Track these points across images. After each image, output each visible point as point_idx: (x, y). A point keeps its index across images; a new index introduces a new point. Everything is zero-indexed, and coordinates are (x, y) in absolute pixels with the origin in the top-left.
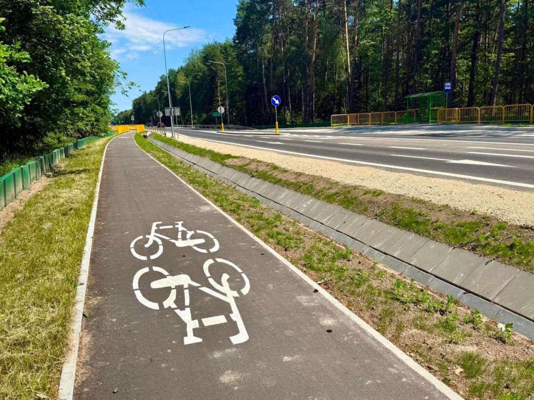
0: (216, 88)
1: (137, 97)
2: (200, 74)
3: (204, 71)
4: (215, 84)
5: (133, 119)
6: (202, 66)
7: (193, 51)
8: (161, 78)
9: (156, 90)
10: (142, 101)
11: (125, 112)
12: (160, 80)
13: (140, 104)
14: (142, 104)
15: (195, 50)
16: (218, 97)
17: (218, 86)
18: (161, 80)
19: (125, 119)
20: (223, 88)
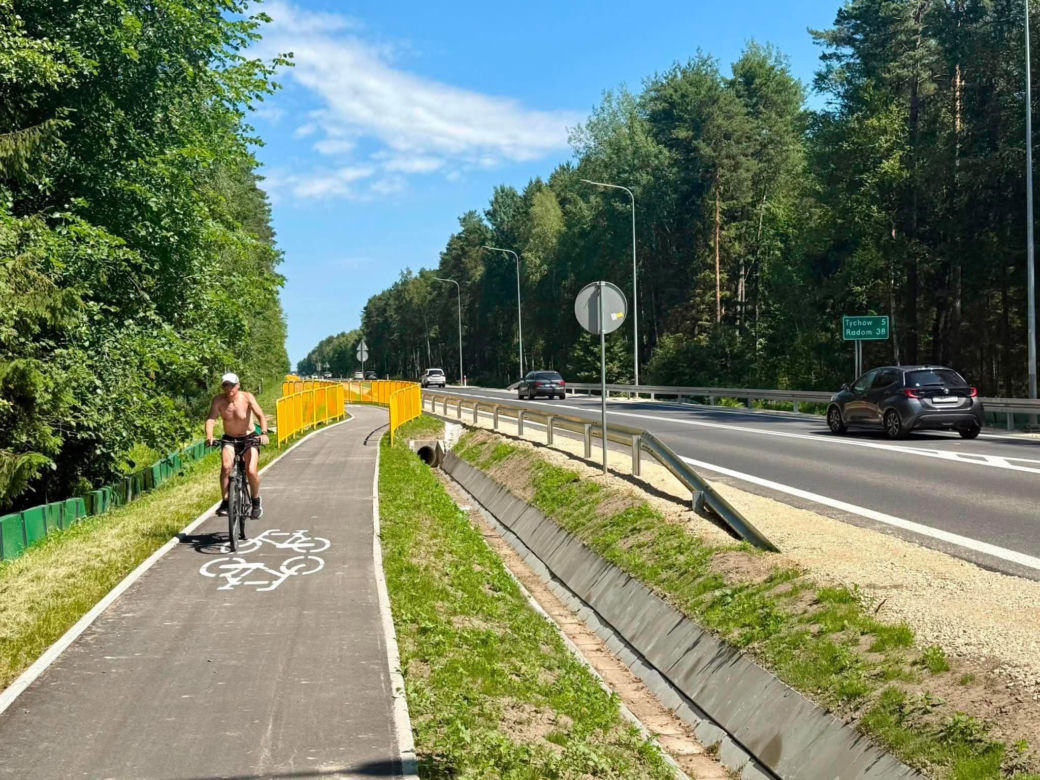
0: (708, 230)
1: (378, 293)
2: (645, 178)
3: (657, 168)
4: (702, 214)
5: (363, 356)
6: (650, 146)
7: (608, 98)
8: (463, 221)
9: (443, 263)
10: (391, 302)
11: (338, 337)
12: (458, 229)
13: (385, 310)
14: (390, 312)
15: (616, 94)
16: (712, 268)
17: (714, 222)
18: (461, 229)
19: (335, 361)
20: (733, 233)
